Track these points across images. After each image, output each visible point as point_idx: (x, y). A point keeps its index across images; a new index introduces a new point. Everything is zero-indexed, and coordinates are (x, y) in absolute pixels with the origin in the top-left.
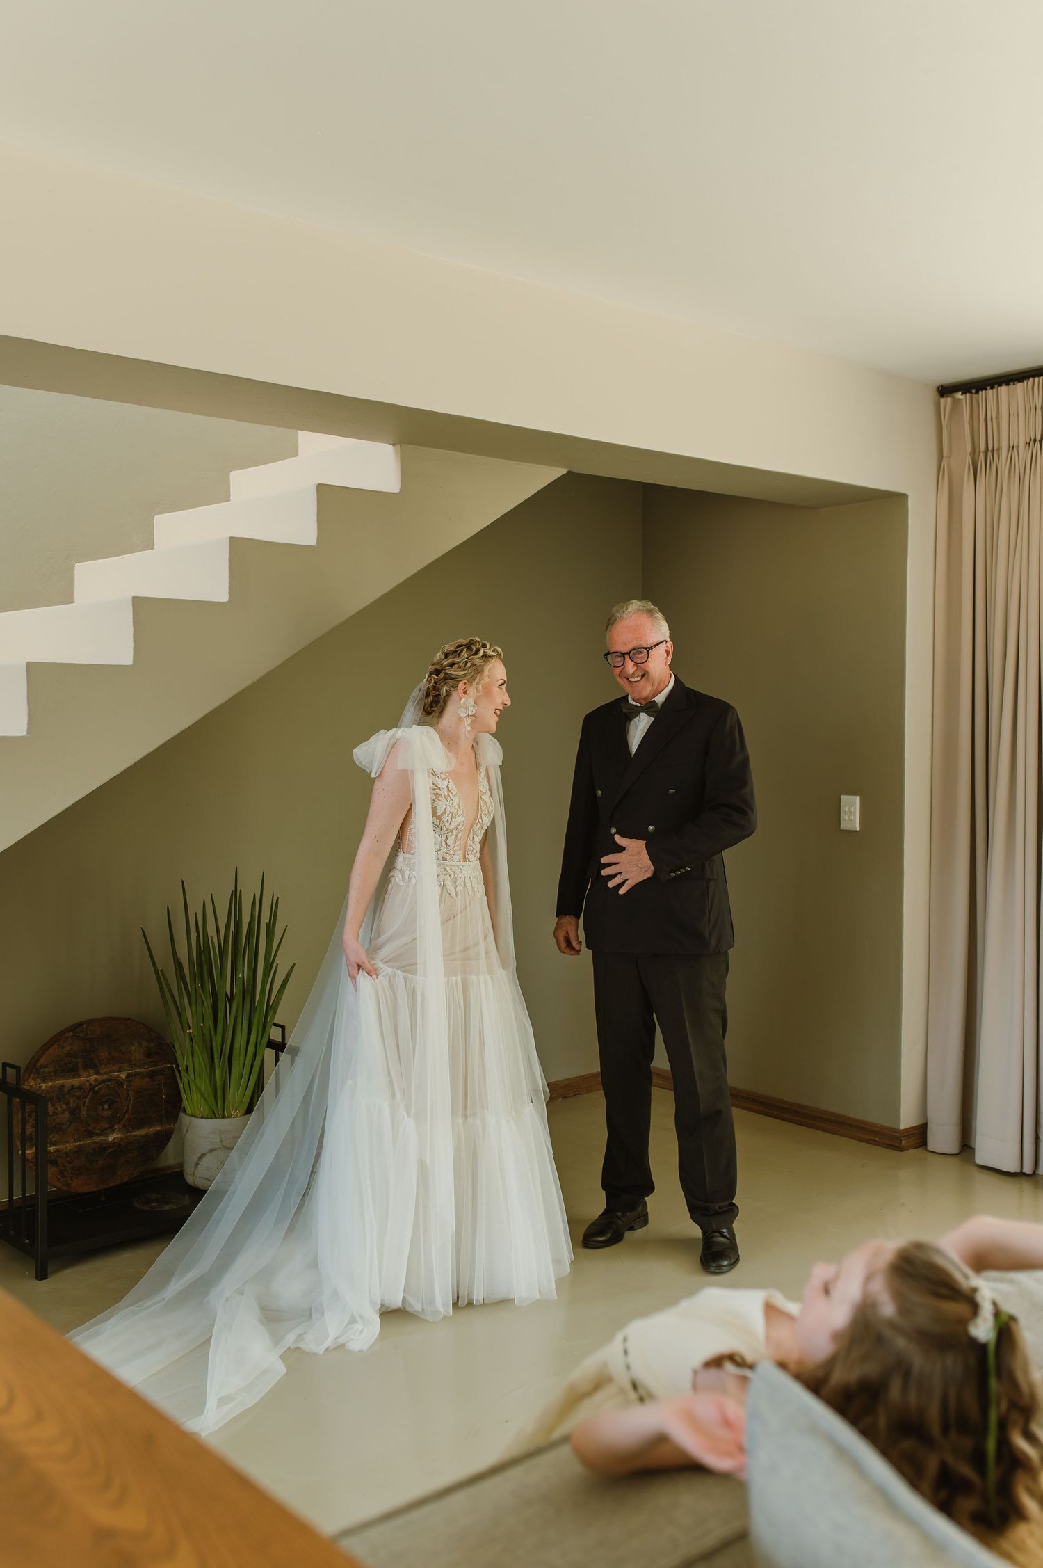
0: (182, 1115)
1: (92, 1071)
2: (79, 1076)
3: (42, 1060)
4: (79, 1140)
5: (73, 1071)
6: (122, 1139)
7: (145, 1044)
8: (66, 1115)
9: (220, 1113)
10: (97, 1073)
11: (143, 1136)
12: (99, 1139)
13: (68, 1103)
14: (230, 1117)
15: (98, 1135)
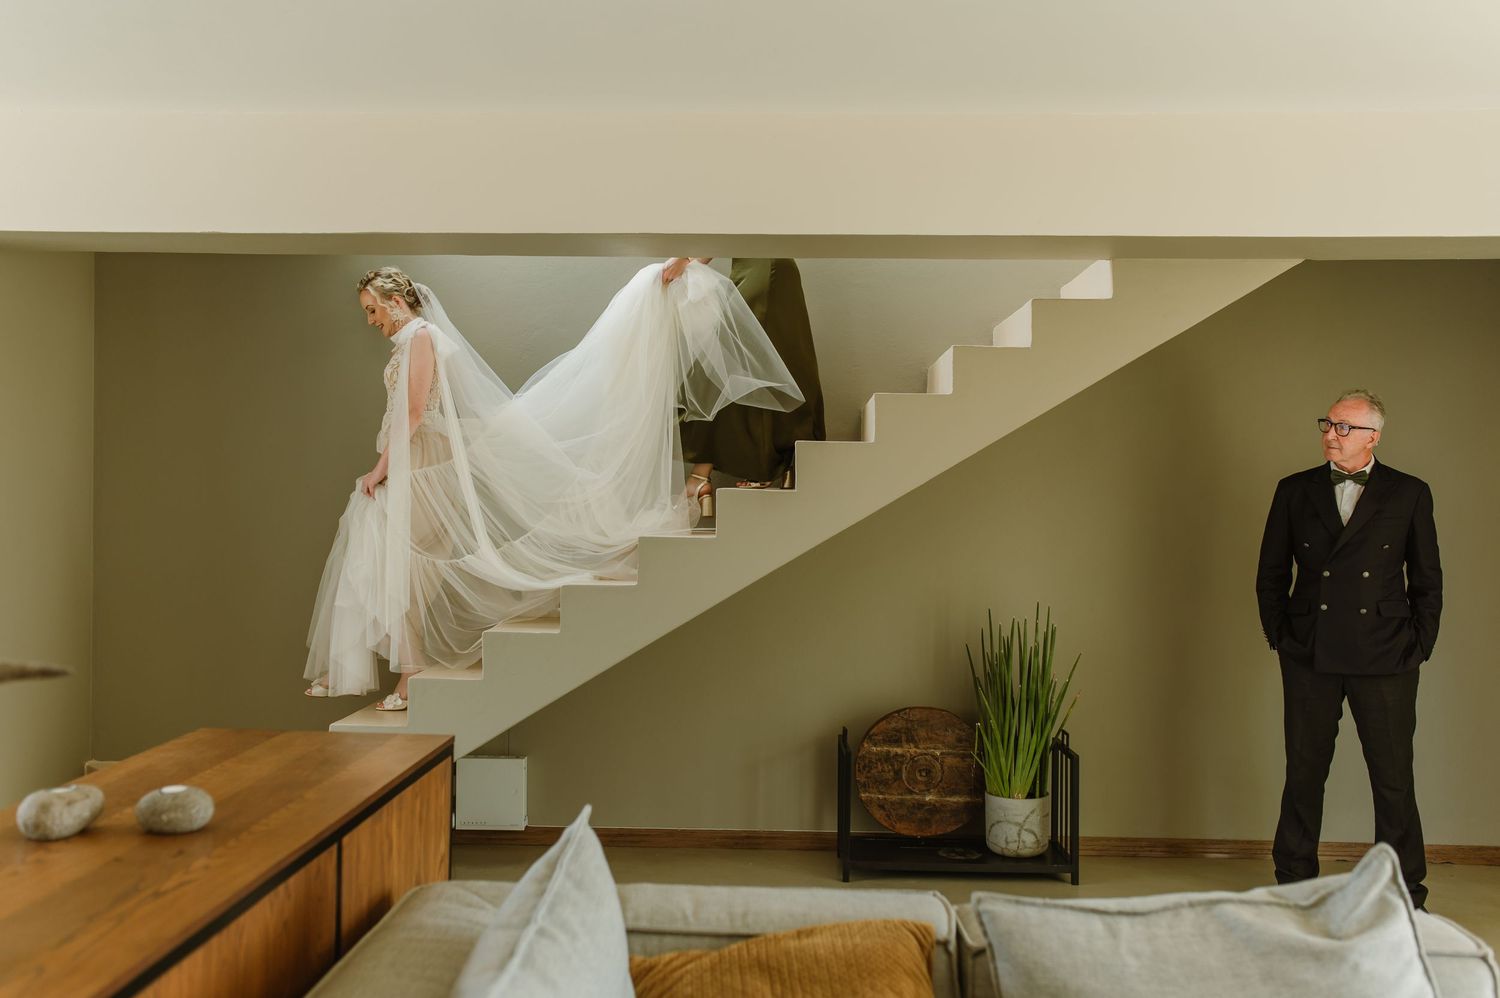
0: (988, 797)
1: (912, 745)
2: (902, 747)
3: (874, 730)
4: (901, 795)
5: (897, 742)
6: (936, 801)
7: (957, 731)
8: (892, 773)
9: (1006, 794)
10: (916, 747)
11: (954, 803)
12: (917, 797)
13: (892, 765)
14: (1013, 798)
15: (917, 794)
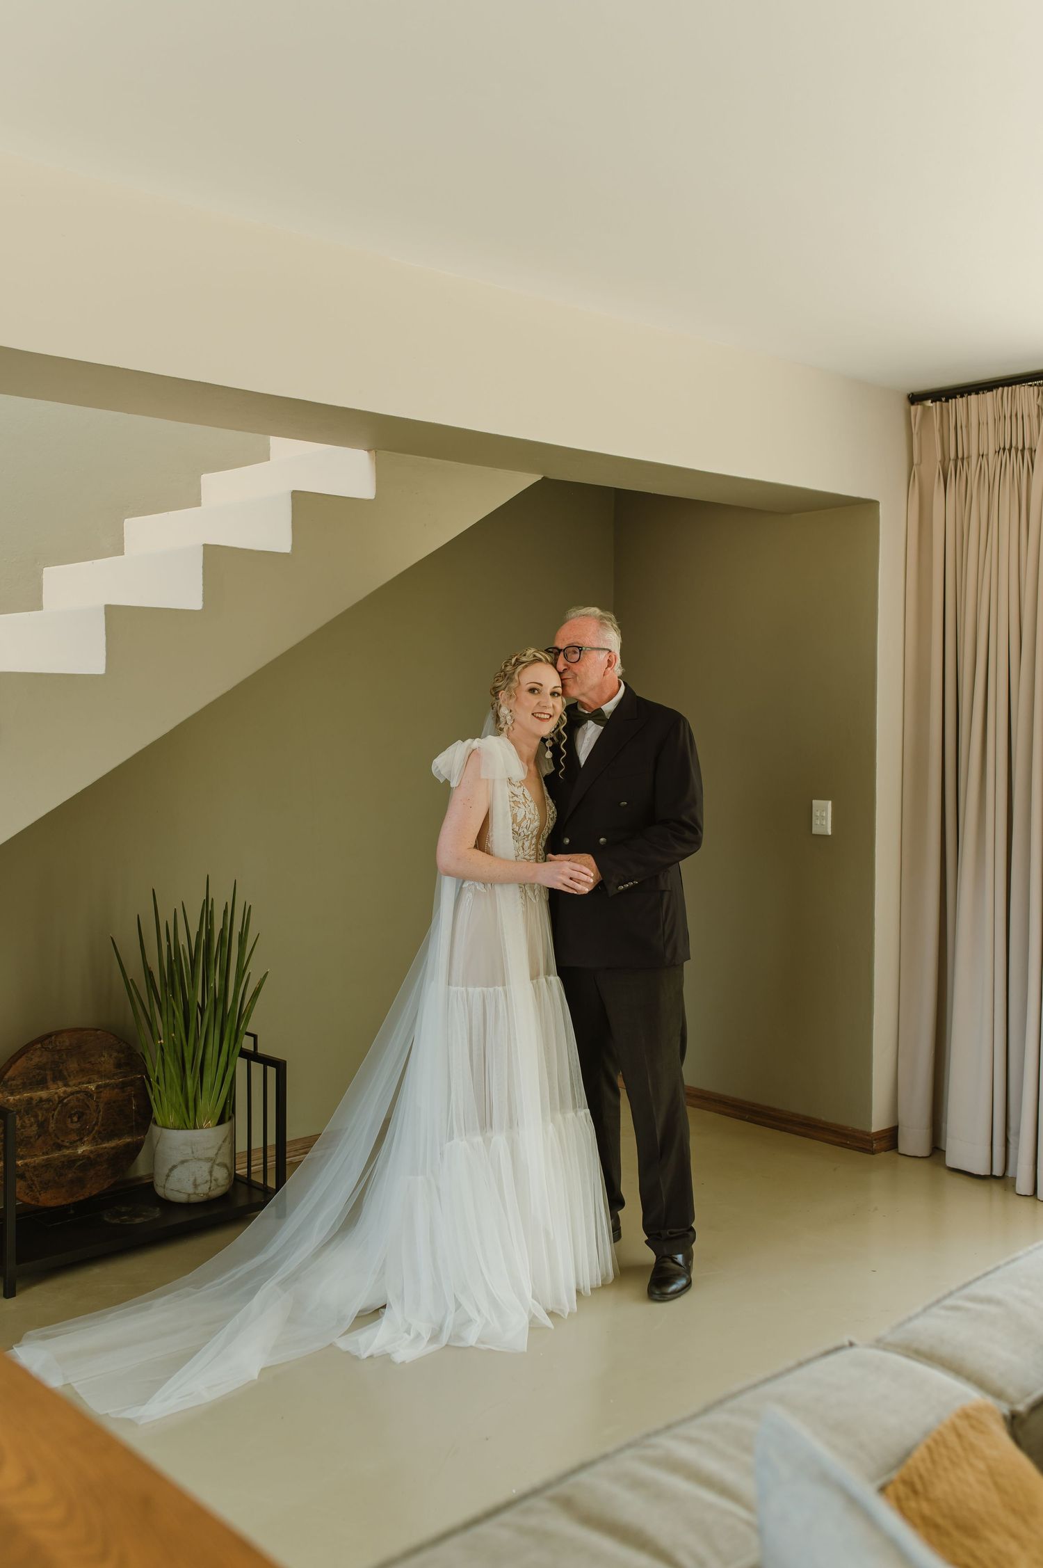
0: (152, 1125)
1: (60, 1083)
2: (48, 1088)
3: (10, 1074)
4: (47, 1153)
5: (42, 1083)
6: (91, 1152)
7: (115, 1054)
8: (35, 1128)
9: (191, 1124)
10: (66, 1085)
11: (113, 1148)
12: (67, 1152)
13: (36, 1116)
14: (201, 1127)
15: (68, 1148)
